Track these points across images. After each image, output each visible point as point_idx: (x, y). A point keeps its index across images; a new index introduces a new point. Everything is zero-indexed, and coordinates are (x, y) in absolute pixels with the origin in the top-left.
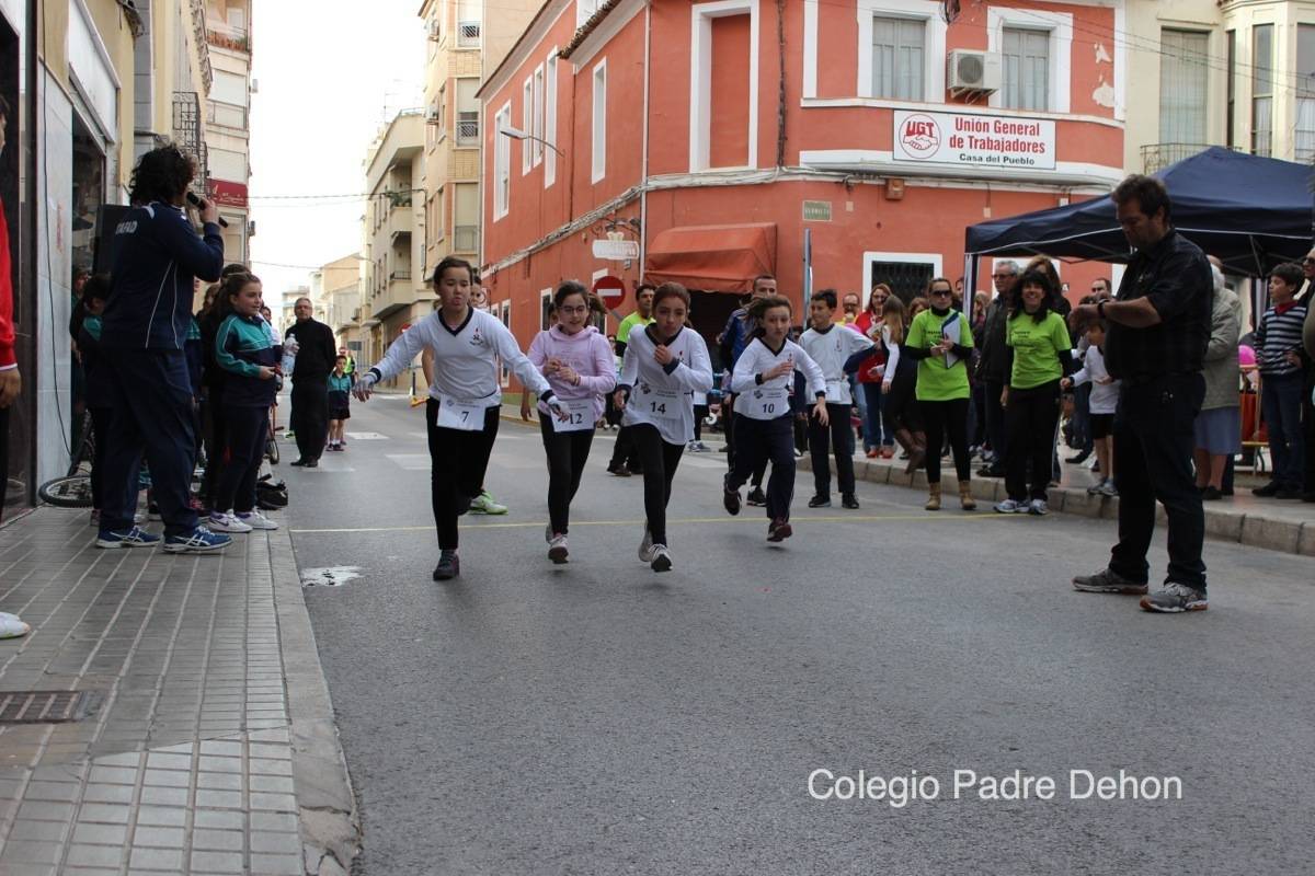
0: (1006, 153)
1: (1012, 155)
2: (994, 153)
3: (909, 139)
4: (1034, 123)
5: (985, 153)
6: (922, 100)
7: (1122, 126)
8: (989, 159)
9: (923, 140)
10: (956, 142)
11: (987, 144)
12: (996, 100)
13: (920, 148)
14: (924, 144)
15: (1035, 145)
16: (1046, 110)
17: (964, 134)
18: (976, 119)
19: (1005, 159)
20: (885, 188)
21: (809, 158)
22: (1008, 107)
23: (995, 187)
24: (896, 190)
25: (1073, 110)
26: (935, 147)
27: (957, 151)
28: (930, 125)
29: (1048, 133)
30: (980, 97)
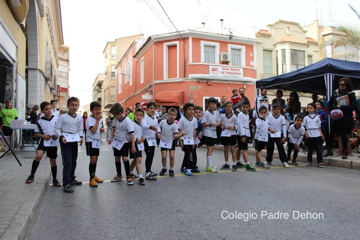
0: (233, 75)
1: (234, 75)
2: (231, 75)
3: (212, 72)
4: (239, 69)
5: (229, 75)
6: (214, 63)
7: (256, 70)
8: (230, 76)
9: (216, 72)
10: (222, 73)
11: (229, 73)
12: (230, 63)
13: (215, 74)
14: (216, 73)
15: (239, 73)
16: (240, 66)
17: (224, 71)
18: (227, 67)
19: (233, 76)
20: (207, 83)
21: (191, 76)
22: (232, 65)
23: (230, 83)
24: (210, 83)
25: (246, 66)
26: (218, 74)
27: (223, 75)
28: (217, 69)
29: (241, 71)
30: (227, 63)
